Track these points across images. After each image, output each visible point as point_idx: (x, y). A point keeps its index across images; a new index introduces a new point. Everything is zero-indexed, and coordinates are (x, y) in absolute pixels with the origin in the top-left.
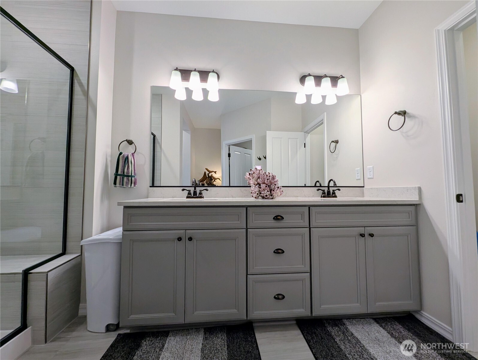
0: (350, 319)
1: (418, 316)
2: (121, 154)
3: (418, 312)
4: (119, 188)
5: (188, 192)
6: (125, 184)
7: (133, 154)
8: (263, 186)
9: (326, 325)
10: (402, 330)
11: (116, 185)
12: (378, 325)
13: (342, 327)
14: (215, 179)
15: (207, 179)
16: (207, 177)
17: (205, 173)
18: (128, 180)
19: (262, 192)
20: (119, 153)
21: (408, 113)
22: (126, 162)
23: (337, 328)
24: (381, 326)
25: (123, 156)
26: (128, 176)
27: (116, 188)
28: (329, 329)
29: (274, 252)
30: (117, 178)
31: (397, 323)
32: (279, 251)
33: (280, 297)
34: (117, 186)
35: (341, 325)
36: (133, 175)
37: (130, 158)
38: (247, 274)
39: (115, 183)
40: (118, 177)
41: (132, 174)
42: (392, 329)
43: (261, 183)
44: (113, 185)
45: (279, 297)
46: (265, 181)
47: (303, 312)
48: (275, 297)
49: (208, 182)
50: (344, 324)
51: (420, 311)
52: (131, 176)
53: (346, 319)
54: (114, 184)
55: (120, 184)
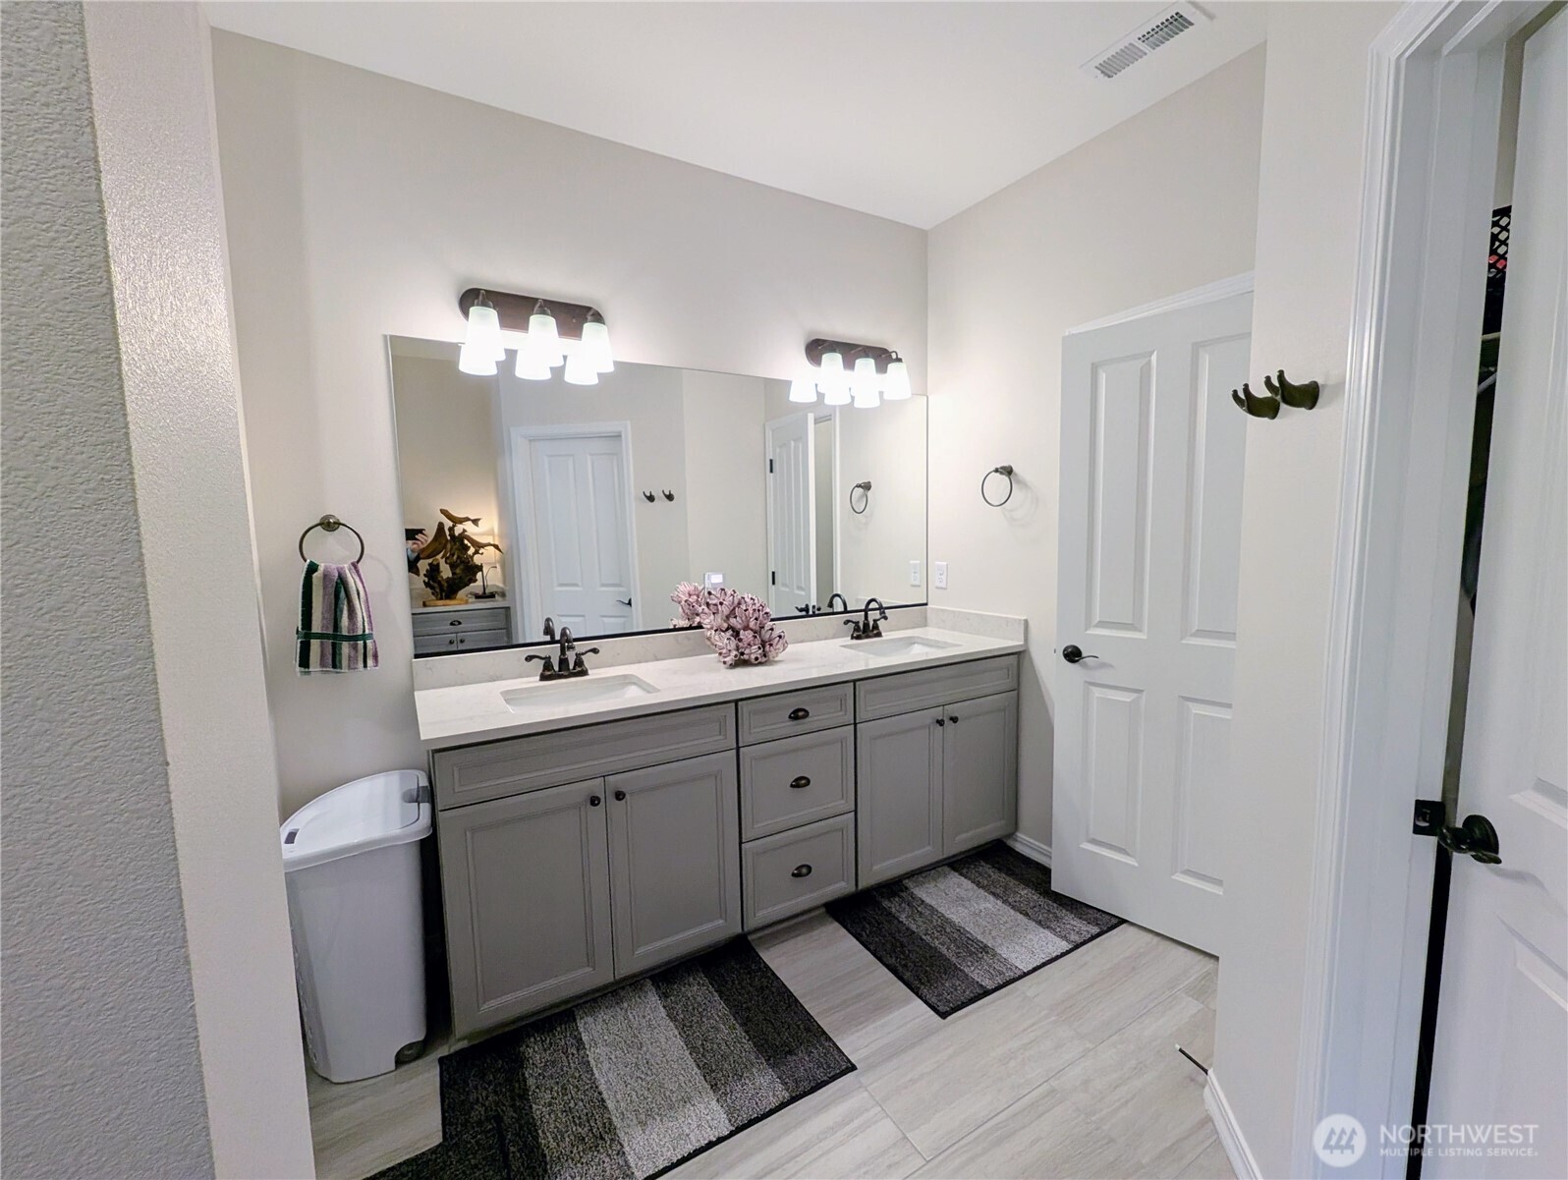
0: (913, 876)
1: (1010, 843)
2: (312, 568)
3: (1011, 835)
4: (319, 675)
5: (543, 662)
6: (345, 662)
7: (355, 565)
8: (746, 636)
9: (879, 899)
10: (990, 872)
11: (308, 667)
12: (956, 874)
13: (904, 894)
14: (479, 546)
15: (449, 546)
16: (449, 538)
17: (441, 526)
18: (355, 648)
19: (747, 651)
20: (306, 566)
21: (1016, 475)
22: (343, 594)
23: (897, 899)
24: (961, 874)
25: (326, 576)
26: (354, 638)
27: (307, 677)
28: (886, 904)
29: (792, 786)
30: (312, 648)
31: (983, 863)
32: (800, 783)
33: (804, 871)
34: (311, 670)
35: (903, 891)
36: (367, 632)
37: (352, 580)
38: (741, 843)
39: (304, 662)
40: (315, 644)
41: (364, 631)
42: (977, 875)
43: (739, 626)
44: (298, 669)
45: (802, 872)
46: (748, 621)
47: (842, 887)
48: (794, 875)
49: (453, 555)
50: (907, 888)
51: (1013, 833)
52: (364, 637)
53: (908, 878)
54: (300, 666)
55: (323, 664)
